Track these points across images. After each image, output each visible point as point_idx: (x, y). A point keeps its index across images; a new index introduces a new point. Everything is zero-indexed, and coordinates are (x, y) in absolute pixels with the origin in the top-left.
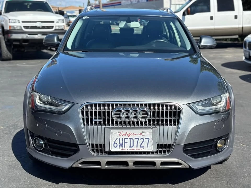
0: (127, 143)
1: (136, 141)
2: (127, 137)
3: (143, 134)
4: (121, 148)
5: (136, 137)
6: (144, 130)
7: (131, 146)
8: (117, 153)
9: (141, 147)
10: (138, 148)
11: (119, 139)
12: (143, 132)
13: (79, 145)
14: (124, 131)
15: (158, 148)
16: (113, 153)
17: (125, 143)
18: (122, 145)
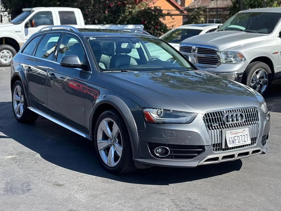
0: (236, 140)
1: (241, 137)
2: (235, 135)
3: (244, 132)
4: (233, 144)
5: (241, 134)
6: (244, 129)
7: (239, 142)
8: (233, 148)
9: (244, 141)
10: (243, 143)
11: (231, 137)
12: (244, 131)
13: (205, 146)
14: (234, 131)
15: (252, 141)
16: (230, 148)
17: (235, 140)
18: (234, 142)
